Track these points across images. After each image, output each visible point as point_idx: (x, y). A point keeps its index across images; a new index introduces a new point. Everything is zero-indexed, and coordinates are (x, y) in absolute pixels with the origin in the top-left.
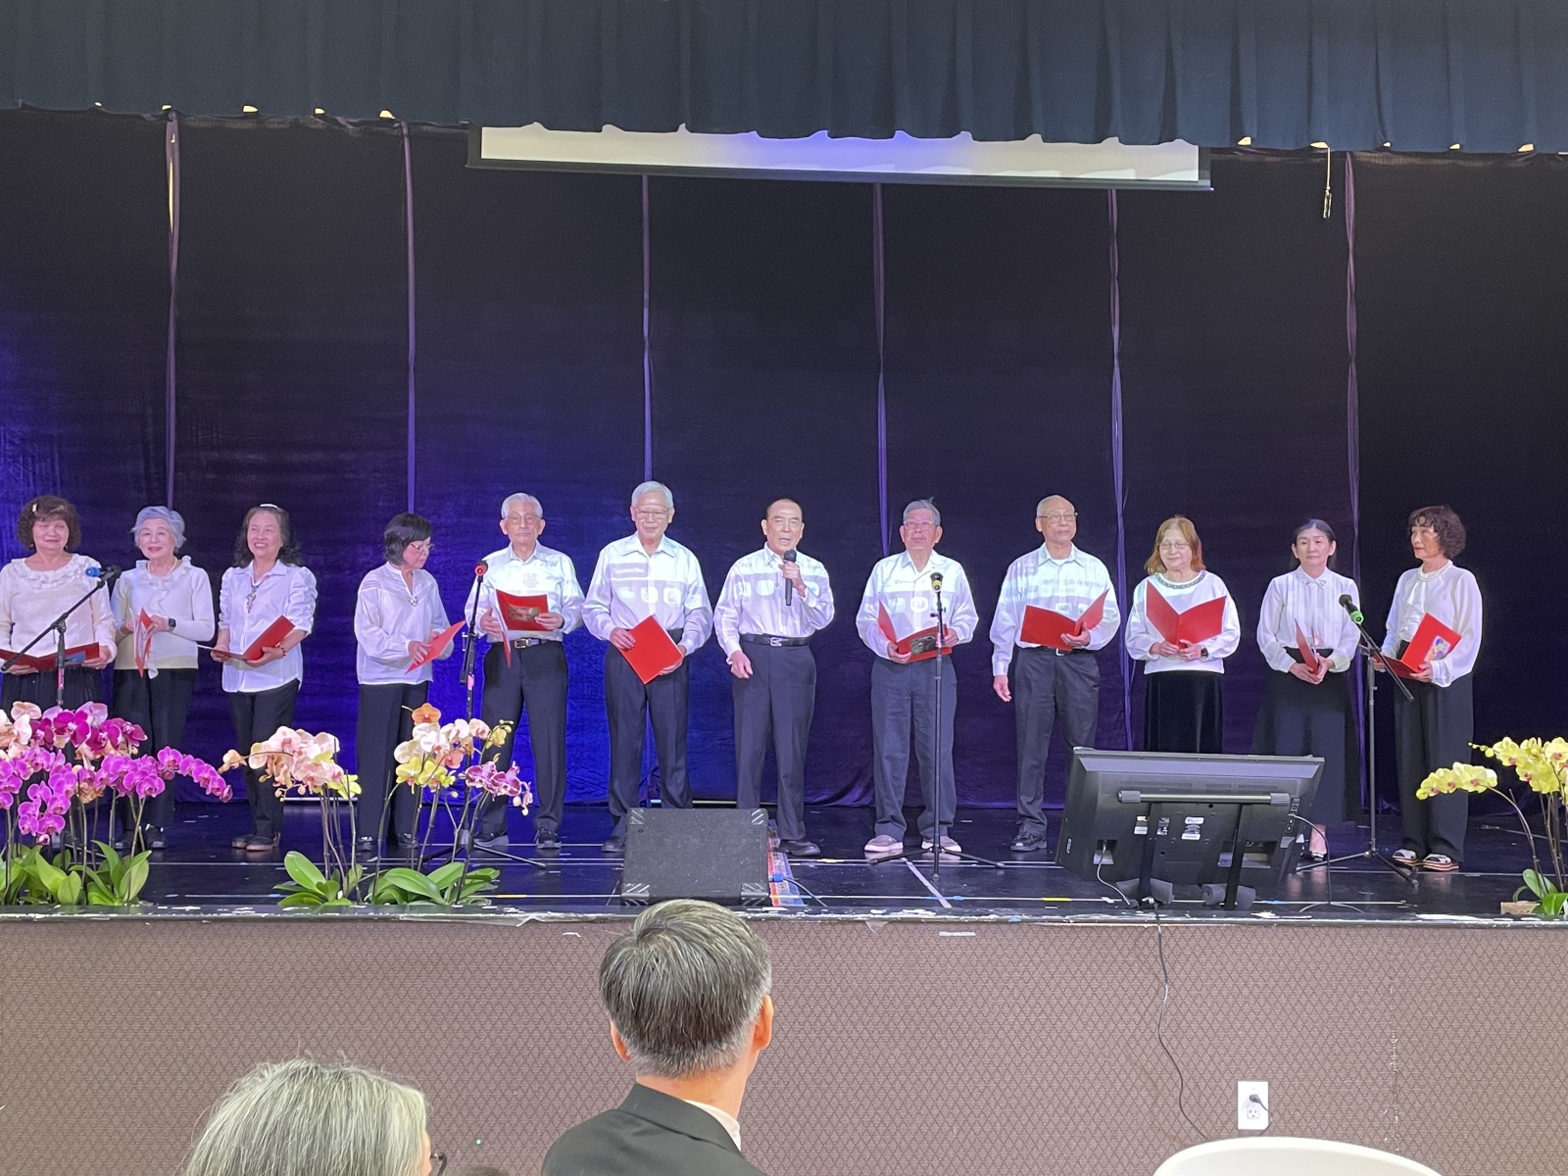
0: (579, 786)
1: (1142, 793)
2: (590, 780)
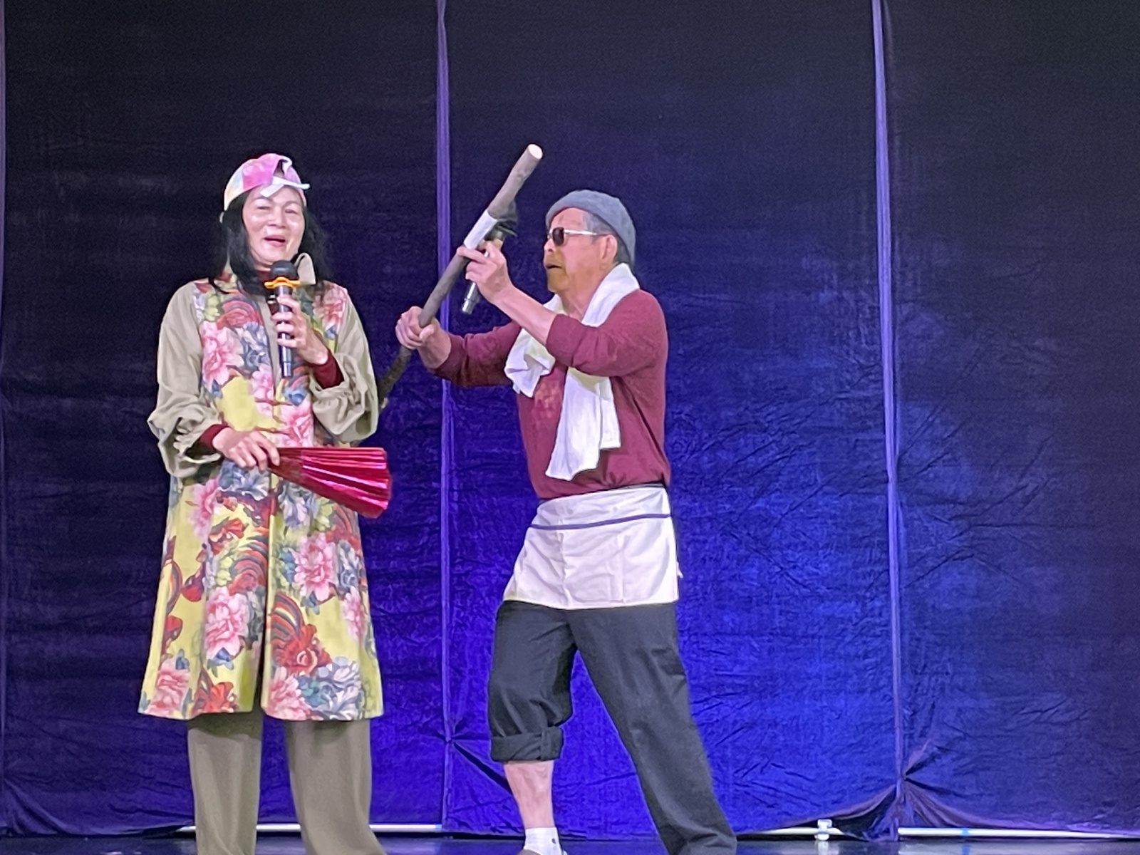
0: (770, 800)
2: (789, 789)
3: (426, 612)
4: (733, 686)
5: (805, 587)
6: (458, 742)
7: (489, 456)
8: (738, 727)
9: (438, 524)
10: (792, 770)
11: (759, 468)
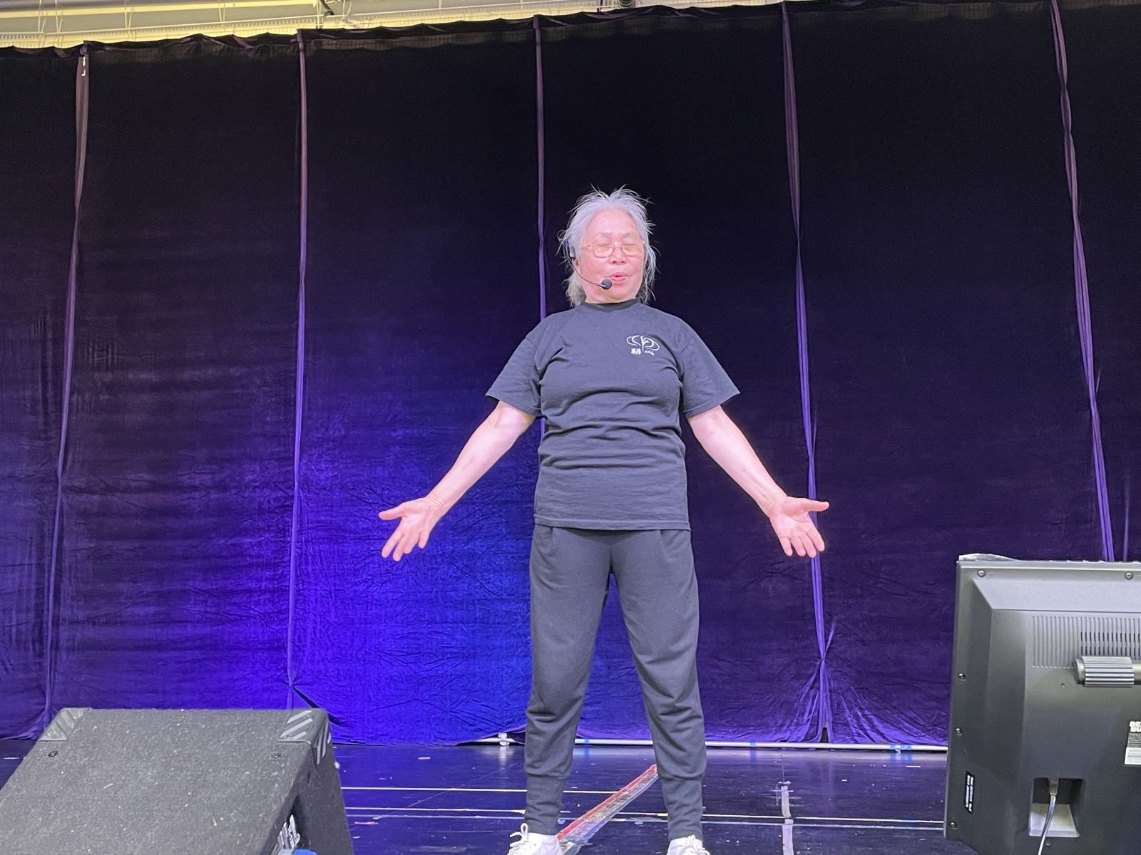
3: (281, 612)
4: (452, 653)
5: (494, 594)
6: (296, 687)
7: (318, 522)
8: (453, 677)
9: (289, 561)
10: (484, 704)
11: (469, 525)
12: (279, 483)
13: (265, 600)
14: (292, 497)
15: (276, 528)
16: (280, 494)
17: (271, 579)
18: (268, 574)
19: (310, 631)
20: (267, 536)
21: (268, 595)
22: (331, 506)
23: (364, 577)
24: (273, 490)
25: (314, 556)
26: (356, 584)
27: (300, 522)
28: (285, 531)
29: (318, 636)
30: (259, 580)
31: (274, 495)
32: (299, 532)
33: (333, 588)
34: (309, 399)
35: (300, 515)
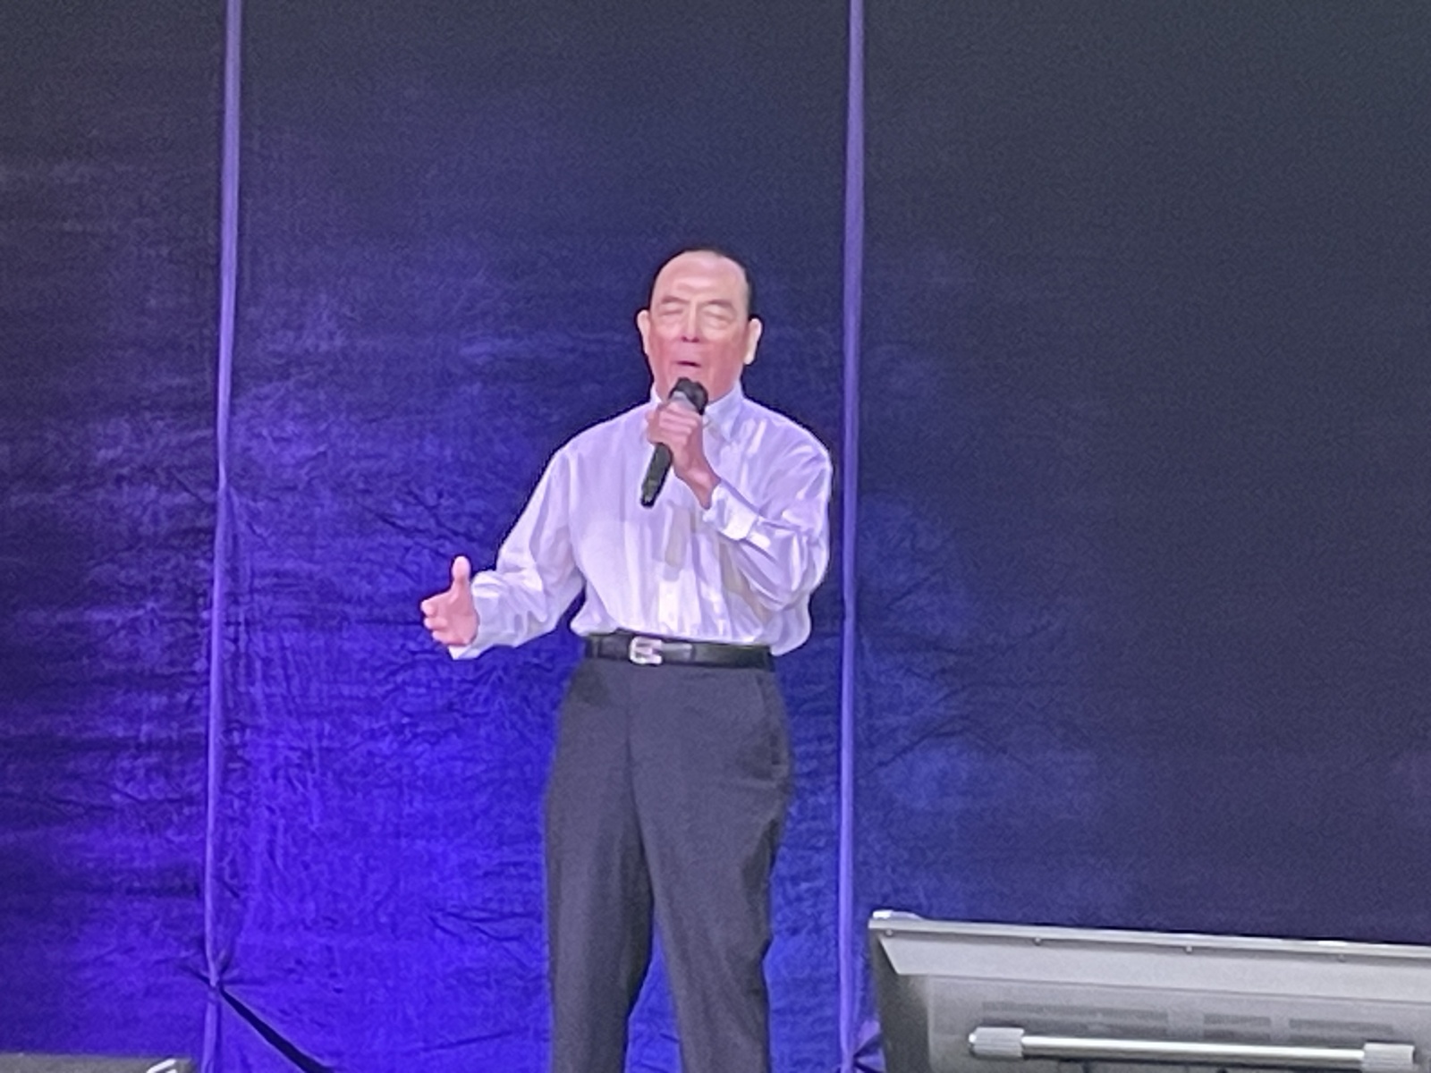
1: (1029, 1032)
6: (227, 988)
7: (279, 574)
12: (180, 470)
13: (149, 770)
14: (213, 508)
15: (173, 586)
16: (183, 498)
17: (165, 715)
18: (157, 701)
19: (260, 847)
20: (150, 605)
21: (154, 759)
22: (312, 534)
23: (393, 719)
24: (165, 489)
25: (267, 662)
26: (373, 735)
27: (232, 572)
28: (197, 596)
29: (279, 862)
30: (134, 718)
31: (166, 500)
32: (232, 598)
33: (315, 745)
34: (254, 252)
35: (233, 556)
